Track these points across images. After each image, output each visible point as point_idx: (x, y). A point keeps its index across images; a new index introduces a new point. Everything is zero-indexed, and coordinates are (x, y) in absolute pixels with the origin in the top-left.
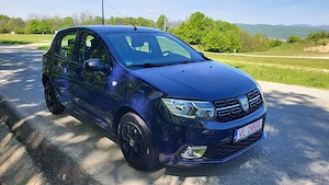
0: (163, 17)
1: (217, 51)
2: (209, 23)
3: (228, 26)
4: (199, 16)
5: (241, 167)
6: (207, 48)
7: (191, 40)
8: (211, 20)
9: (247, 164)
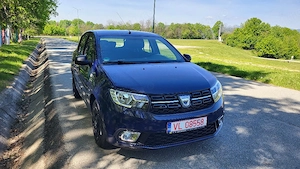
0: (219, 23)
1: (272, 57)
2: (266, 28)
3: (287, 32)
4: (255, 22)
5: (185, 159)
6: (261, 54)
7: (245, 45)
8: (268, 26)
9: (192, 158)
